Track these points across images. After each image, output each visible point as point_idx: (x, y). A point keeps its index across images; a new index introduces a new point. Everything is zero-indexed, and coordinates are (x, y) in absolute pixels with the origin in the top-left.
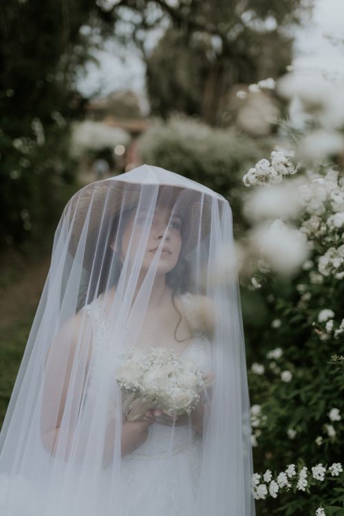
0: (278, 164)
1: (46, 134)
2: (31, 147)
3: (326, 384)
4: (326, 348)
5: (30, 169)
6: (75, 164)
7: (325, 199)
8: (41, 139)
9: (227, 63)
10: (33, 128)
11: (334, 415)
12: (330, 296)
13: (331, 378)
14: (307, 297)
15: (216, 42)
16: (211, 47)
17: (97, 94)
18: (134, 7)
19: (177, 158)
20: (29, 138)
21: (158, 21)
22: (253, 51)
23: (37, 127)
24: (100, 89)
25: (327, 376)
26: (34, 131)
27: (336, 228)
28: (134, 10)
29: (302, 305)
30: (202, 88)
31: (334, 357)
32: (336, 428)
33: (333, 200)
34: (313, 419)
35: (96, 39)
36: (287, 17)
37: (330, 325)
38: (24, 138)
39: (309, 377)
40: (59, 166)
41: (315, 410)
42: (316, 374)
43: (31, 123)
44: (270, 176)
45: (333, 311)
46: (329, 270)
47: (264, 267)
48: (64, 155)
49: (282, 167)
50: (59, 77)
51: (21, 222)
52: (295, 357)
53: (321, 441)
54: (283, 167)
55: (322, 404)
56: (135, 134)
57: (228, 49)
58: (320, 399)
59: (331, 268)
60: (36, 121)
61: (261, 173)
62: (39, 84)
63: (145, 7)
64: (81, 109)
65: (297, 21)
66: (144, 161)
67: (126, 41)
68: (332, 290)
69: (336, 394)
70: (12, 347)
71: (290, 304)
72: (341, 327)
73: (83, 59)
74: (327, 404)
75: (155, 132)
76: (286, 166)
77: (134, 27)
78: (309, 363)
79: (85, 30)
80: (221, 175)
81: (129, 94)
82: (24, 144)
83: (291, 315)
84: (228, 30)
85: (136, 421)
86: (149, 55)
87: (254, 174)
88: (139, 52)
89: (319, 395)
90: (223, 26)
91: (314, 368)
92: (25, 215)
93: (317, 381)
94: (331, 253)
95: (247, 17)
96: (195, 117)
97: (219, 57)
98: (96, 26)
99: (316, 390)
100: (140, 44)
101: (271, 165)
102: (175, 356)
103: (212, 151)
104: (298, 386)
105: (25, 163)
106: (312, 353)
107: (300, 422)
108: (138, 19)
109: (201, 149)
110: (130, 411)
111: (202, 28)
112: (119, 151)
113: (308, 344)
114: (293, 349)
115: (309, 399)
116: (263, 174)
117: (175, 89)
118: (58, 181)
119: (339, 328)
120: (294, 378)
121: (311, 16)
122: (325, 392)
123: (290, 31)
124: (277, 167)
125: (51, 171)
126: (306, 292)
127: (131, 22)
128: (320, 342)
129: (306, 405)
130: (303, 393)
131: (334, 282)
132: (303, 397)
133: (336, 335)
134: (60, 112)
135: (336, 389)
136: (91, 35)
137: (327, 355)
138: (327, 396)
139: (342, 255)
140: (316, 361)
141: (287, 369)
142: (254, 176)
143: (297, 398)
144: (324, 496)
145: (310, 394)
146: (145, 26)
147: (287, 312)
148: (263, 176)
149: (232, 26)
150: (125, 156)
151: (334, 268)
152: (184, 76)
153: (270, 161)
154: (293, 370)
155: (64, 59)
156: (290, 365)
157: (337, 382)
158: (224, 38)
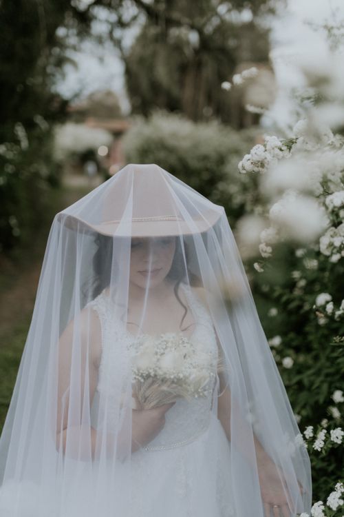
0: (273, 149)
1: (30, 138)
2: (15, 152)
3: (328, 368)
4: (326, 332)
5: (15, 175)
6: (59, 167)
7: (321, 180)
8: (24, 144)
9: (206, 57)
10: (16, 132)
11: (338, 396)
12: (326, 280)
13: (333, 361)
14: (302, 283)
15: (194, 37)
16: (188, 43)
17: (77, 95)
18: (109, 6)
19: (162, 155)
20: (13, 144)
21: (135, 18)
22: (232, 43)
23: (20, 131)
24: (81, 91)
25: (328, 359)
26: (17, 136)
27: (335, 207)
28: (109, 9)
29: (297, 292)
30: (181, 84)
31: (337, 339)
32: (340, 410)
33: (330, 181)
34: (317, 402)
35: (73, 40)
36: (263, 7)
37: (330, 307)
38: (7, 143)
39: (310, 362)
40: (44, 171)
41: (318, 394)
42: (316, 358)
43: (13, 127)
44: (266, 161)
45: (330, 294)
46: (330, 249)
47: (266, 252)
48: (48, 159)
49: (277, 151)
50: (38, 80)
51: (10, 228)
52: (295, 343)
53: (327, 423)
54: (279, 150)
55: (325, 387)
56: (117, 134)
57: (205, 43)
58: (322, 382)
59: (332, 247)
60: (19, 125)
61: (256, 158)
62: (19, 88)
63: (120, 5)
64: (61, 112)
65: (272, 11)
66: (129, 160)
67: (103, 40)
68: (327, 274)
69: (337, 377)
70: (10, 354)
71: (287, 291)
72: (341, 308)
73: (60, 62)
74: (330, 387)
75: (138, 131)
76: (281, 150)
77: (110, 27)
78: (308, 349)
79: (61, 32)
80: (207, 170)
81: (109, 94)
82: (8, 150)
83: (288, 302)
84: (205, 25)
85: (153, 408)
86: (127, 53)
87: (249, 160)
88: (117, 51)
89: (321, 378)
90: (199, 21)
91: (314, 353)
92: (13, 221)
93: (319, 365)
94: (332, 233)
95: (222, 9)
96: (177, 113)
97: (197, 52)
98: (72, 27)
99: (318, 373)
100: (118, 43)
101: (266, 150)
102: (186, 339)
103: (196, 146)
104: (299, 372)
105: (10, 169)
106: (311, 338)
107: (304, 407)
108: (113, 17)
109: (185, 145)
110: (146, 399)
111: (178, 24)
112: (102, 152)
113: (308, 329)
114: (292, 335)
115: (312, 384)
116: (258, 159)
117: (155, 87)
118: (44, 186)
119: (339, 310)
120: (295, 364)
121: (286, 6)
122: (327, 375)
123: (265, 22)
124: (272, 151)
125: (36, 175)
126: (301, 278)
127: (107, 21)
128: (318, 327)
129: (309, 389)
130: (306, 378)
131: (329, 267)
132: (306, 382)
133: (336, 316)
134: (41, 115)
135: (337, 372)
136: (67, 36)
137: (327, 338)
138: (329, 379)
139: (342, 234)
140: (315, 346)
141: (288, 356)
142: (249, 162)
143: (300, 383)
144: (333, 477)
145: (312, 378)
146: (121, 24)
147: (284, 299)
148: (259, 162)
149: (209, 20)
150: (108, 156)
151: (335, 247)
152: (163, 73)
153: (265, 146)
154: (294, 356)
155: (41, 62)
156: (291, 352)
157: (339, 364)
158: (201, 32)
